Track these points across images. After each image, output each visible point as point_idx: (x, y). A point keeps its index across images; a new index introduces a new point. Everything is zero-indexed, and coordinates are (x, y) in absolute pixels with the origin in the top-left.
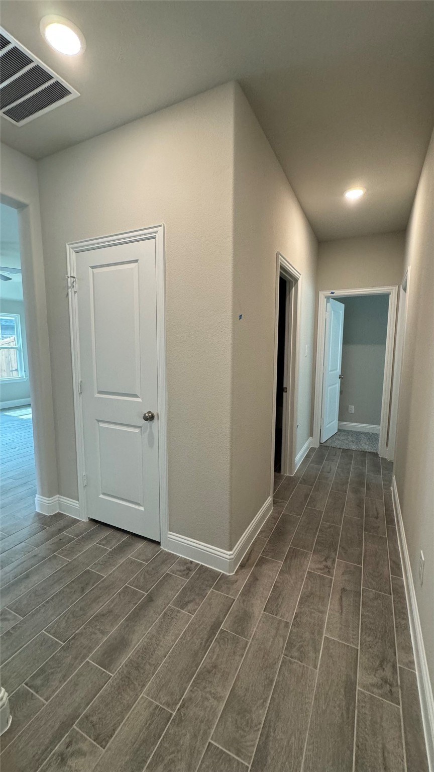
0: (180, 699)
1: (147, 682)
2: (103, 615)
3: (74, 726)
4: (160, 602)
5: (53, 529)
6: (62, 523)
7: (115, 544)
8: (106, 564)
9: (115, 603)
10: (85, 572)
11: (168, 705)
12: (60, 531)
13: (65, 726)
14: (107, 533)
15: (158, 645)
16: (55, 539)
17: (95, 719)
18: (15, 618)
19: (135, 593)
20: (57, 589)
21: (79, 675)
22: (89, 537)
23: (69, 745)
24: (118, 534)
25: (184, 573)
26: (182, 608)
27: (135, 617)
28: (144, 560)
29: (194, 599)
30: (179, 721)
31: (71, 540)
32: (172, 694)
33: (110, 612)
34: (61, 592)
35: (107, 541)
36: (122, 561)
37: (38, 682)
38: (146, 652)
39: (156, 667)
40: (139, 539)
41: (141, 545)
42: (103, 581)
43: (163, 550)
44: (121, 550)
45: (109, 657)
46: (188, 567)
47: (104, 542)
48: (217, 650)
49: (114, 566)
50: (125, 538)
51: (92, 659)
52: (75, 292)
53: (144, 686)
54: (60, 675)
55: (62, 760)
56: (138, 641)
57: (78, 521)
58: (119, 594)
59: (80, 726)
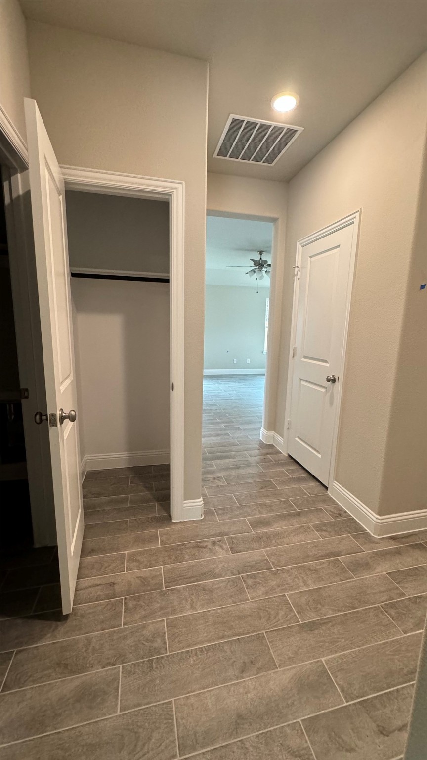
0: (282, 567)
1: (268, 547)
2: (266, 505)
3: (225, 537)
4: (304, 519)
5: (264, 451)
6: (270, 450)
7: (296, 475)
8: (283, 483)
9: (276, 503)
10: (269, 481)
11: (273, 563)
12: (267, 454)
13: (222, 534)
14: (295, 467)
15: (287, 537)
16: (262, 457)
17: (235, 541)
18: (224, 482)
19: (291, 506)
20: (250, 480)
21: (239, 521)
22: (283, 464)
23: (220, 541)
24: (302, 471)
25: (335, 515)
26: (317, 531)
27: (283, 517)
28: (309, 493)
29: (330, 532)
30: (275, 574)
31: (271, 461)
32: (279, 561)
33: (270, 506)
34: (251, 483)
35: (293, 471)
36: (294, 486)
37: (220, 512)
38: (277, 535)
39: (279, 545)
40: (315, 480)
41: (313, 484)
42: (276, 490)
43: (328, 494)
44: (299, 480)
45: (256, 524)
46: (340, 513)
47: (290, 471)
48: (325, 565)
49: (288, 486)
50: (305, 475)
51: (248, 519)
52: (299, 278)
53: (266, 547)
54: (230, 516)
55: (214, 544)
56: (277, 528)
57: (281, 453)
58: (281, 501)
59: (228, 539)
